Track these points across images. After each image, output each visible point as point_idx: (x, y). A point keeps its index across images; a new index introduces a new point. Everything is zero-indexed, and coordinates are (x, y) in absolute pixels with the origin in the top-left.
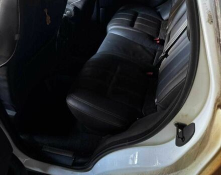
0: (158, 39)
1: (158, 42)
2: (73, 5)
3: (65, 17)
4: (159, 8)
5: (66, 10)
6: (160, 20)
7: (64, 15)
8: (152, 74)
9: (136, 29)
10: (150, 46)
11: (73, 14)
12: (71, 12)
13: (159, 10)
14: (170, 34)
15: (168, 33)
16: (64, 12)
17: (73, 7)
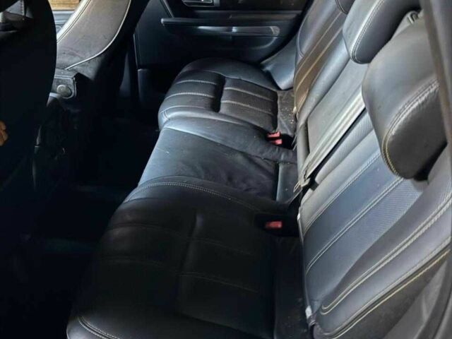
0: (277, 135)
1: (279, 142)
2: (73, 70)
3: (55, 100)
4: (267, 64)
5: (54, 84)
6: (274, 90)
7: (52, 95)
8: (279, 225)
9: (225, 116)
10: (262, 153)
11: (74, 91)
12: (67, 87)
13: (268, 68)
14: (306, 125)
15: (301, 123)
16: (50, 89)
17: (73, 75)
